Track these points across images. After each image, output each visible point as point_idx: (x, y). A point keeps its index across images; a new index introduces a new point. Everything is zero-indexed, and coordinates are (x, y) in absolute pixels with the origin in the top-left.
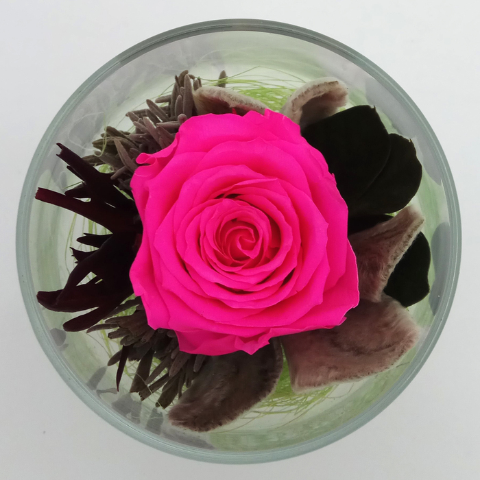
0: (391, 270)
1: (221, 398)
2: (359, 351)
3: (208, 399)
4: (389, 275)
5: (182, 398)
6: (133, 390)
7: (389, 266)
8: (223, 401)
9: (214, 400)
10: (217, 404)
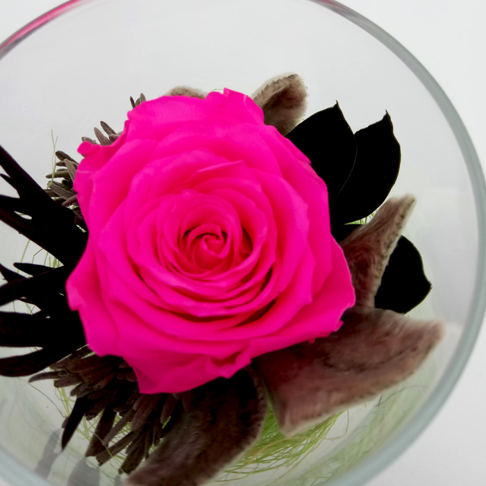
0: (385, 263)
1: (196, 453)
2: (361, 368)
3: (179, 457)
4: (384, 269)
5: (149, 459)
6: (89, 454)
7: (383, 257)
8: (199, 457)
9: (187, 458)
10: (191, 461)
